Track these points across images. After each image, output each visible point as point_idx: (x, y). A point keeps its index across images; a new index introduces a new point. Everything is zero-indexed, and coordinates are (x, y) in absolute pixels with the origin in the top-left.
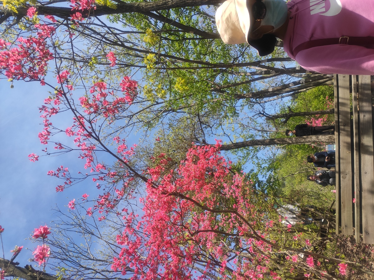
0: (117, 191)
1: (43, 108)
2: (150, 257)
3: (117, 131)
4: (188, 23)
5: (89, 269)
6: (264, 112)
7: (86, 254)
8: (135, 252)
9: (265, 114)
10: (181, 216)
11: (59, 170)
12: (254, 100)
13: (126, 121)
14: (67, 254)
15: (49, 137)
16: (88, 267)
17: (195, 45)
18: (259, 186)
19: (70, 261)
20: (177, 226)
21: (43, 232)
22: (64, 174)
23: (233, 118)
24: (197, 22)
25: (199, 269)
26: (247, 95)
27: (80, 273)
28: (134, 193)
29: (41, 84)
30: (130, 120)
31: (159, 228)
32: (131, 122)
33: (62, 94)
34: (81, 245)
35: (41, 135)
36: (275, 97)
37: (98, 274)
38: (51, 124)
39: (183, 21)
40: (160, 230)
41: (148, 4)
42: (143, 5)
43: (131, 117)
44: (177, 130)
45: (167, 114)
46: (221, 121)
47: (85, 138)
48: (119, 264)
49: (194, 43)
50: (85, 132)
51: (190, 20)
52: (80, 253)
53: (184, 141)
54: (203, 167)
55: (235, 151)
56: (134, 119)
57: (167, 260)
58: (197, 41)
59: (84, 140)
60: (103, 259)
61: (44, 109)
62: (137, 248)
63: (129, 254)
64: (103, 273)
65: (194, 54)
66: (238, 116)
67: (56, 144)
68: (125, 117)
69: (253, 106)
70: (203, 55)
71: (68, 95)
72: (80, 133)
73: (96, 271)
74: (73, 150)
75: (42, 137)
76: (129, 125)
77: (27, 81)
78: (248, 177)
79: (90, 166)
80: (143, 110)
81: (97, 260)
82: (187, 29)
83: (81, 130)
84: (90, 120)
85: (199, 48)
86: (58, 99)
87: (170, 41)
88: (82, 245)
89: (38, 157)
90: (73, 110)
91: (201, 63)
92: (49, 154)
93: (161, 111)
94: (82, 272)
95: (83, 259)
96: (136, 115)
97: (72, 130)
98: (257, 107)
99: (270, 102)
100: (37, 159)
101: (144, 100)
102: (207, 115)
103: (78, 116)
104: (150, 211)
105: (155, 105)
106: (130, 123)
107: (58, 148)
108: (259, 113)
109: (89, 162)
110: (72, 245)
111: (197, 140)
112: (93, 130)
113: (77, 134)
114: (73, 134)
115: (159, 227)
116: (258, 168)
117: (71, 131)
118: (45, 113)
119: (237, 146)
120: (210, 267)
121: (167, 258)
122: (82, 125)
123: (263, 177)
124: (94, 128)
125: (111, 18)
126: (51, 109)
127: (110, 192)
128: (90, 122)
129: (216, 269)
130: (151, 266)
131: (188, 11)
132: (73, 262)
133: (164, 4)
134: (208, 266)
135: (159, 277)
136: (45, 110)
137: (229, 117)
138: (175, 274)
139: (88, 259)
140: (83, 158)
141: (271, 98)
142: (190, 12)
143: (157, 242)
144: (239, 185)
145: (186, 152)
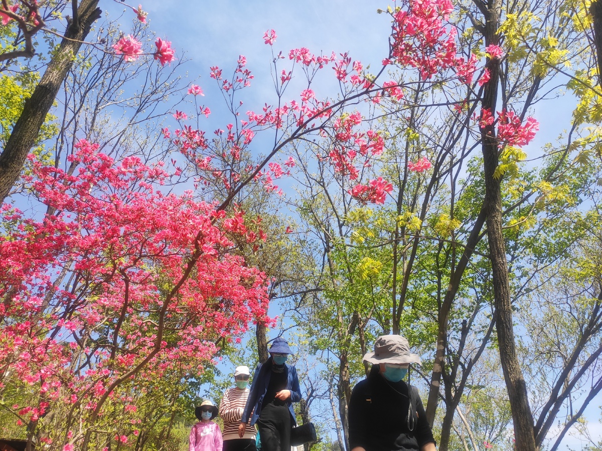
0: (208, 159)
1: (347, 58)
2: (92, 202)
3: (300, 160)
4: (463, 281)
5: (82, 101)
6: (314, 397)
7: (106, 98)
8: (103, 178)
9: (312, 398)
10: (157, 255)
11: (247, 73)
12: (335, 381)
13: (315, 174)
14: (110, 70)
15: (301, 62)
16: (86, 99)
17: (428, 291)
18: (192, 384)
19: (98, 73)
20: (139, 248)
21: (165, 53)
22: (240, 81)
23: (307, 344)
24: (464, 296)
25: (61, 278)
26: (346, 372)
27: (77, 87)
28: (204, 186)
29: (385, 59)
30: (316, 180)
31: (140, 218)
32: (313, 182)
33: (368, 89)
34: (121, 91)
35: (304, 52)
36: (338, 417)
37: (73, 115)
38: (321, 67)
39: (468, 274)
40: (137, 220)
41: (499, 225)
42: (497, 218)
43: (321, 183)
44: (295, 253)
45: (321, 239)
46: (305, 325)
47: (298, 118)
48: (88, 152)
49: (432, 289)
50: (306, 119)
51: (467, 284)
52: (109, 90)
53: (277, 264)
54: (235, 295)
55: (252, 346)
56: (317, 188)
57: (84, 227)
58: (434, 293)
59: (295, 116)
60: (95, 124)
61: (346, 60)
62: (110, 181)
63: (102, 169)
64: (73, 123)
65: (415, 288)
66: (310, 353)
67: (290, 73)
68: (322, 174)
69: (325, 379)
70: (413, 303)
71: (365, 96)
72: (305, 111)
73: (77, 113)
74: (280, 97)
75: (302, 53)
76: (309, 178)
77: (390, 40)
78: (209, 366)
79: (250, 120)
80: (331, 203)
81: (95, 114)
82: (456, 280)
83: (309, 112)
84: (324, 127)
85: (424, 296)
86: (360, 82)
87: (437, 252)
88: (121, 94)
89: (271, 44)
90: (342, 102)
91: (402, 301)
92: (274, 62)
93: (328, 230)
94: (79, 91)
95: (99, 94)
96: (324, 191)
97: (311, 99)
98: (324, 386)
99: (329, 407)
100: (267, 42)
101: (347, 206)
102: (316, 303)
103: (333, 109)
104: (171, 211)
105: (339, 221)
106: (311, 180)
107: (284, 75)
108: (314, 388)
109: (256, 118)
110: (123, 78)
111: (277, 284)
112: (309, 131)
113: (304, 105)
114: (304, 100)
115: (142, 219)
116: (222, 382)
117: (309, 97)
118: (340, 62)
119: (262, 349)
120: (63, 297)
121: (87, 228)
122: (319, 114)
123: (206, 392)
124: (311, 132)
125: (474, 163)
126: (344, 71)
127: (208, 148)
128: (322, 127)
129: (59, 307)
130: (77, 202)
131: (481, 282)
132: (96, 78)
133: (498, 250)
134: (65, 294)
135: (57, 212)
136: (344, 61)
137: (311, 339)
138: (59, 240)
139: (99, 101)
140: (264, 109)
141: (337, 410)
142: (479, 285)
143: (117, 215)
144: (199, 353)
145: (259, 265)
